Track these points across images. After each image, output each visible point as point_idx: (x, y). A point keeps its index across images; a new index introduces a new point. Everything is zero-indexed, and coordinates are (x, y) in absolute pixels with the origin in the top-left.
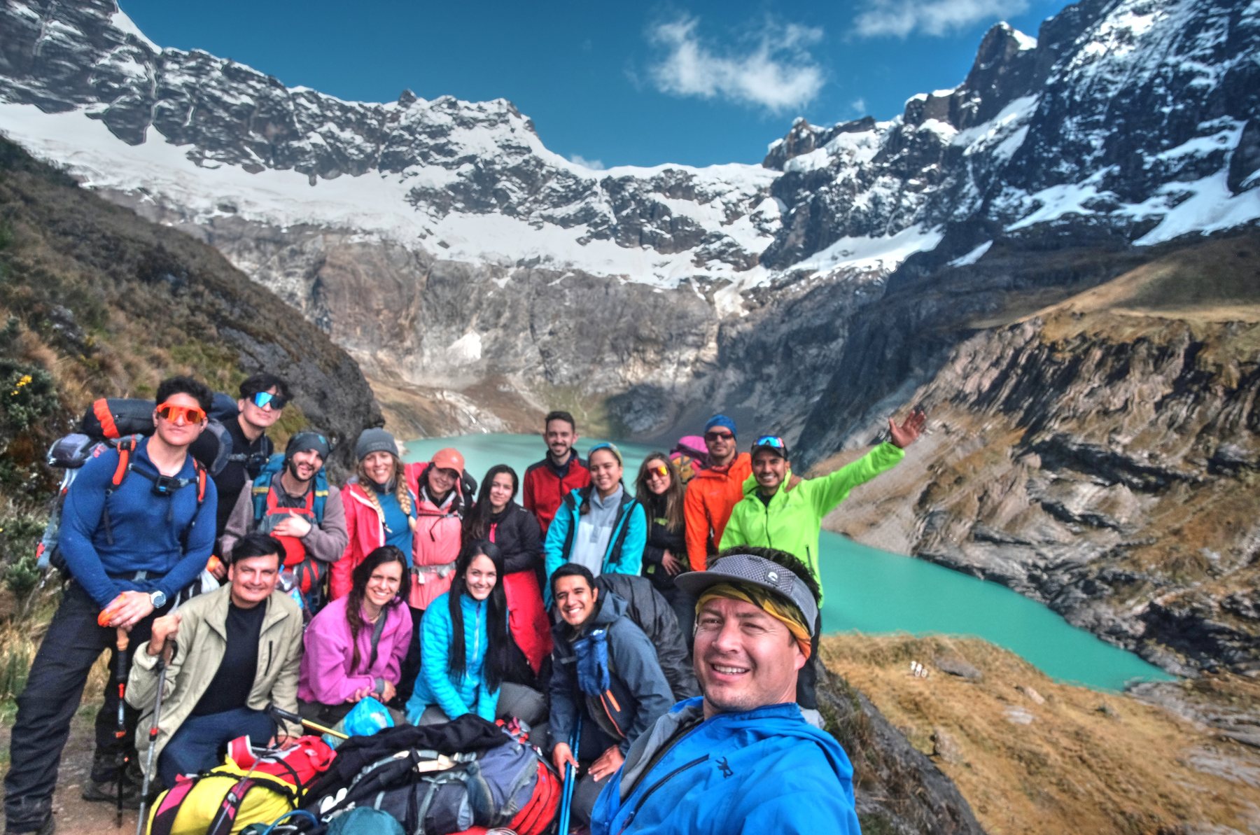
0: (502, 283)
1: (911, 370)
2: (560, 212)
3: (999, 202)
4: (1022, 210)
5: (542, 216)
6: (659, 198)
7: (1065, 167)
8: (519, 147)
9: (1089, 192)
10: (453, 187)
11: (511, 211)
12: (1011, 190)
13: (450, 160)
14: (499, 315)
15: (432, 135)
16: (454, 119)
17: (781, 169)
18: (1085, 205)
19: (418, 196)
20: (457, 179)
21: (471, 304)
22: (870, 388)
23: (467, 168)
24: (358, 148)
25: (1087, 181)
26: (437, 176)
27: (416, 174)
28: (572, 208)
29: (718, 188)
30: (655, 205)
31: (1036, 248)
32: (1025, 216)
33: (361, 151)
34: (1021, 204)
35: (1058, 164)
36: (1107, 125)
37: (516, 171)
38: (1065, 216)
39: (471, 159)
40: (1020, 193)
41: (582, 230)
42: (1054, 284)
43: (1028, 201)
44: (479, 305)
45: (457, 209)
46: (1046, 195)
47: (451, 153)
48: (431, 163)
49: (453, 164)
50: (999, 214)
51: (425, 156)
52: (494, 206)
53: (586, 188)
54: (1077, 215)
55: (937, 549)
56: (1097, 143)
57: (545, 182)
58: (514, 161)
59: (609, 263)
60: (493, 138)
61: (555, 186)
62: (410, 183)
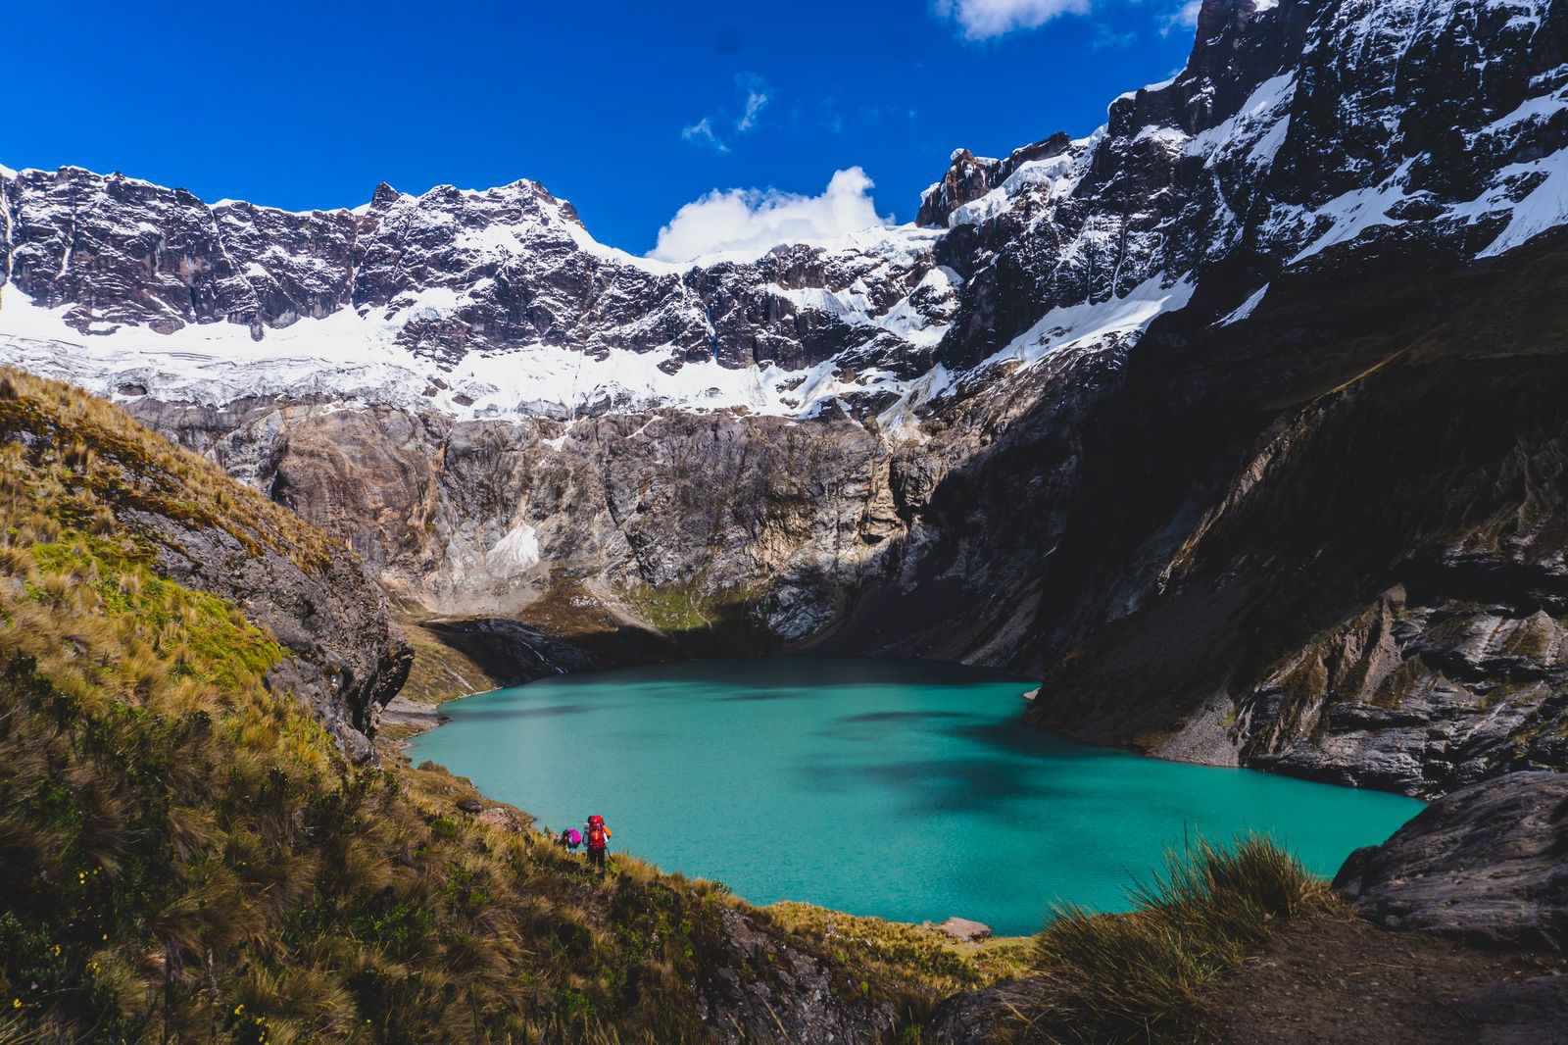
0: (557, 444)
1: (1187, 486)
2: (629, 330)
3: (1269, 226)
4: (1303, 234)
5: (604, 339)
6: (773, 289)
7: (1352, 164)
8: (559, 244)
9: (1395, 194)
10: (468, 314)
11: (557, 338)
12: (1283, 208)
13: (459, 275)
14: (559, 493)
15: (428, 244)
16: (458, 216)
17: (945, 225)
18: (1391, 214)
19: (415, 335)
20: (467, 301)
21: (515, 483)
23: (484, 283)
24: (320, 276)
25: (1389, 180)
26: (440, 301)
27: (410, 303)
28: (648, 321)
29: (856, 264)
30: (769, 300)
32: (1310, 241)
33: (324, 279)
34: (1301, 225)
35: (1343, 163)
36: (1399, 99)
37: (557, 279)
38: (1366, 233)
39: (489, 270)
40: (1295, 210)
41: (666, 352)
43: (1309, 219)
44: (527, 480)
45: (477, 346)
46: (1332, 208)
47: (459, 266)
48: (430, 285)
49: (463, 281)
50: (1271, 244)
51: (419, 275)
52: (531, 333)
53: (664, 291)
54: (1384, 228)
55: (1278, 749)
56: (1391, 125)
57: (602, 288)
58: (553, 265)
59: (713, 392)
60: (517, 236)
61: (618, 292)
62: (403, 317)
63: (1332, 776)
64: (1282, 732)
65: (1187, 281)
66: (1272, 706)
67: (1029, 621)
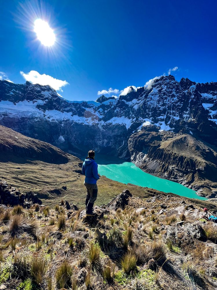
0: (62, 125)
2: (66, 109)
5: (63, 110)
6: (83, 107)
8: (55, 96)
11: (57, 109)
12: (140, 117)
13: (43, 98)
14: (65, 132)
15: (37, 93)
16: (41, 89)
17: (101, 103)
18: (151, 123)
19: (38, 107)
20: (45, 103)
23: (47, 100)
24: (21, 94)
25: (150, 119)
26: (41, 102)
27: (36, 101)
28: (68, 108)
30: (83, 109)
33: (22, 96)
37: (56, 101)
39: (47, 98)
41: (71, 113)
44: (61, 130)
45: (47, 109)
48: (39, 99)
49: (43, 99)
50: (140, 121)
51: (37, 97)
52: (54, 108)
53: (70, 105)
57: (62, 103)
58: (55, 99)
59: (79, 120)
60: (50, 93)
61: (64, 104)
62: (36, 104)
65: (127, 118)
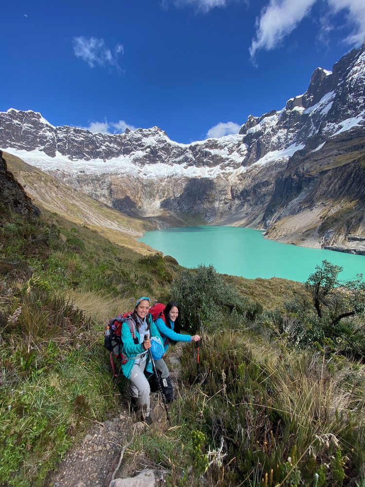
0: (164, 184)
1: (303, 189)
2: (178, 160)
3: (325, 129)
4: (335, 130)
5: (172, 162)
6: (207, 150)
7: (349, 112)
8: (163, 141)
9: (361, 119)
10: (145, 156)
11: (163, 161)
12: (330, 124)
13: (143, 148)
14: (164, 194)
15: (137, 141)
16: (142, 135)
17: (246, 134)
18: (359, 124)
19: (136, 161)
20: (145, 154)
21: (156, 191)
22: (287, 197)
23: (148, 150)
24: (116, 149)
25: (359, 115)
26: (140, 154)
27: (134, 154)
28: (181, 158)
29: (225, 143)
30: (206, 152)
31: (343, 141)
32: (336, 132)
33: (117, 150)
34: (334, 128)
35: (347, 111)
36: (364, 94)
37: (163, 149)
38: (352, 128)
39: (149, 147)
40: (333, 124)
41: (185, 164)
42: (354, 151)
43: (337, 126)
44: (158, 191)
45: (147, 163)
46: (343, 123)
47: (143, 146)
48: (137, 150)
50: (326, 133)
51: (135, 148)
52: (158, 161)
53: (184, 151)
54: (357, 127)
55: (332, 245)
56: (361, 101)
57: (172, 151)
58: (162, 145)
59: (194, 173)
60: (154, 139)
61: (175, 151)
62: (133, 157)
63: (348, 251)
64: (334, 241)
65: (302, 144)
66: (330, 235)
67: (262, 219)
